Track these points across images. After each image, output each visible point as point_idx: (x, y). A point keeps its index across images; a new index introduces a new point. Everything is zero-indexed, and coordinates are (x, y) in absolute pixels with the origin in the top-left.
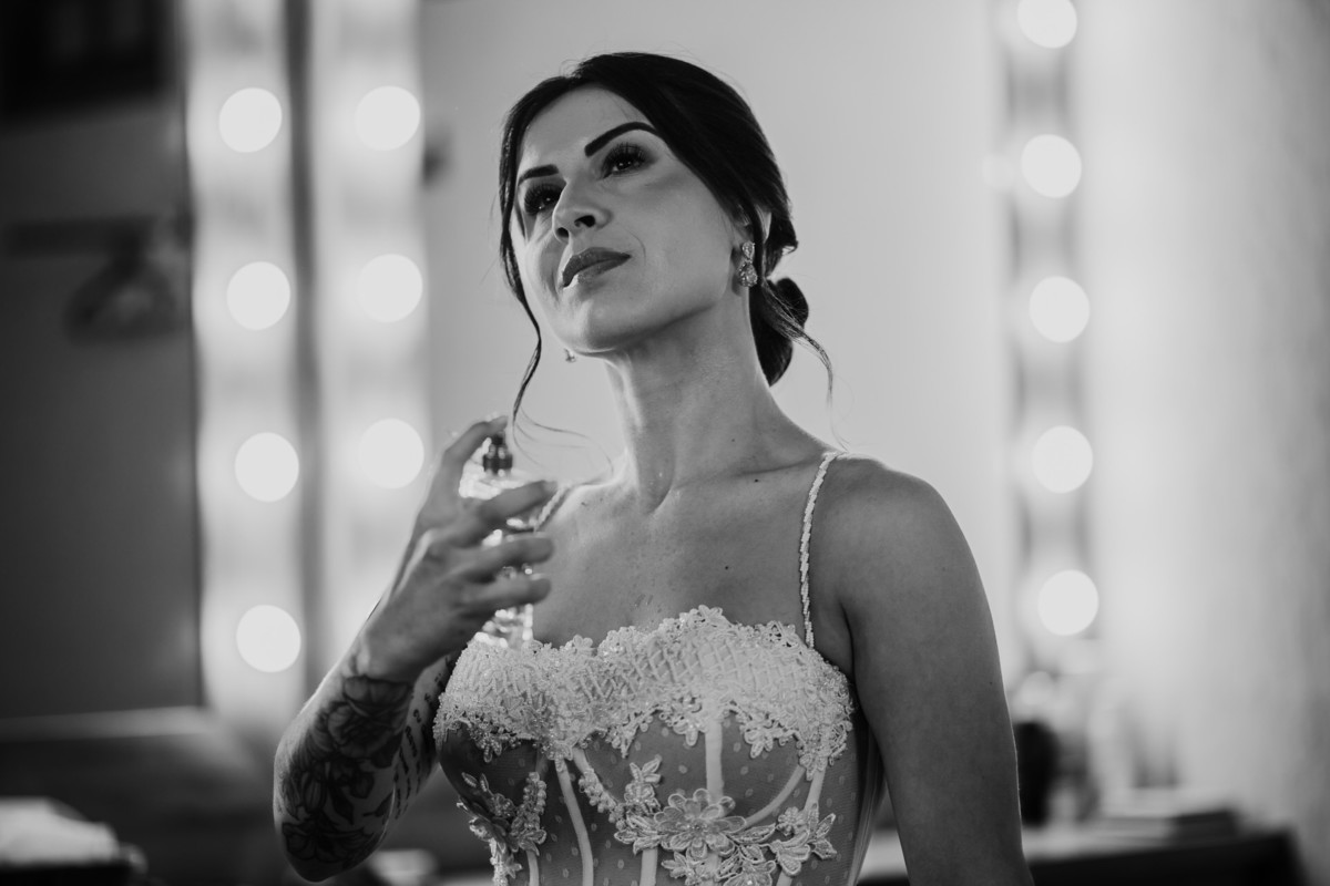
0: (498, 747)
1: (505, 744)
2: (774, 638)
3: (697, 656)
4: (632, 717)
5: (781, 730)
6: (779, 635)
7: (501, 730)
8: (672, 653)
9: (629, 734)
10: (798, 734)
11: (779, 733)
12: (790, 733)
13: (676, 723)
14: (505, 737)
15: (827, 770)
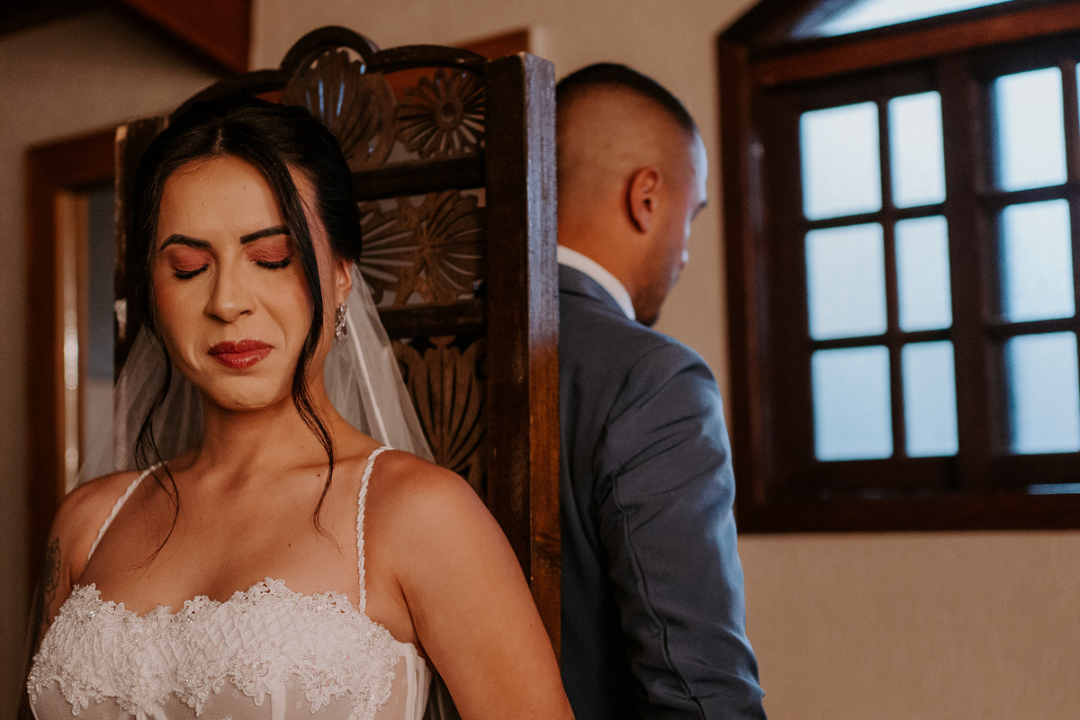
0: (85, 703)
1: (93, 702)
2: (330, 606)
3: (264, 626)
4: (206, 680)
5: (337, 687)
6: (335, 603)
7: (89, 687)
8: (242, 622)
9: (204, 695)
10: (351, 689)
11: (335, 690)
12: (345, 688)
13: (245, 686)
14: (93, 694)
15: (376, 715)
